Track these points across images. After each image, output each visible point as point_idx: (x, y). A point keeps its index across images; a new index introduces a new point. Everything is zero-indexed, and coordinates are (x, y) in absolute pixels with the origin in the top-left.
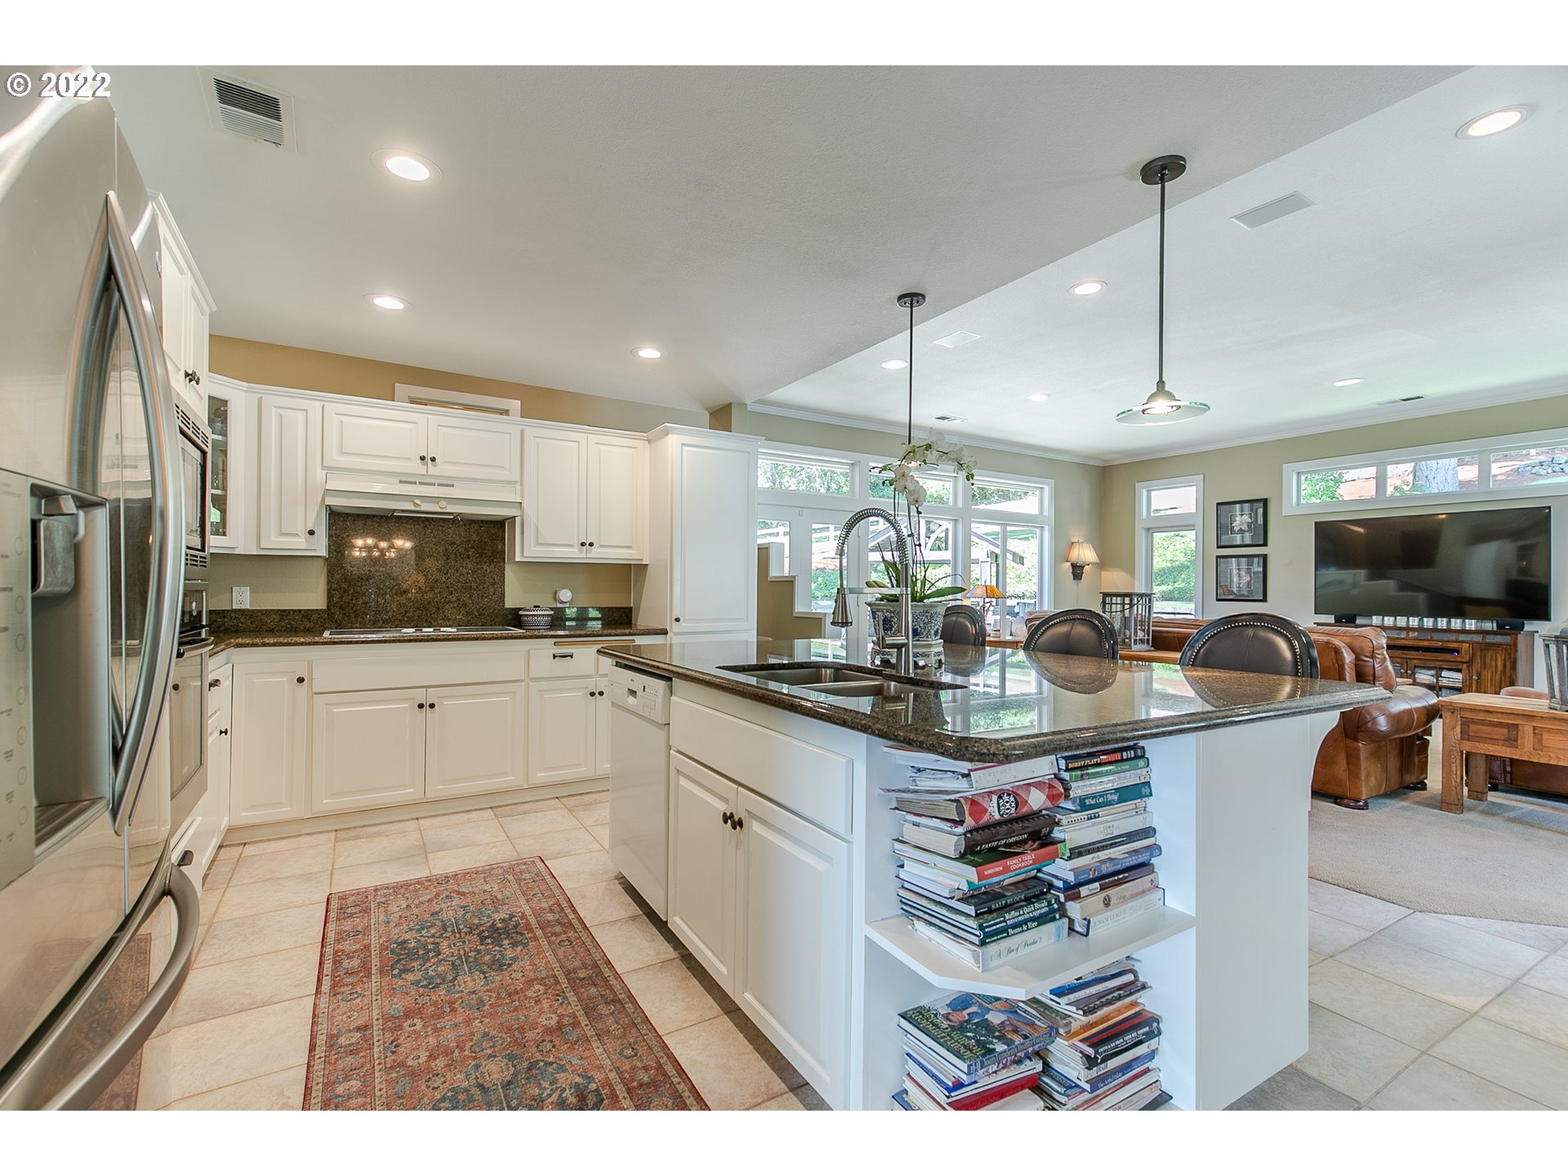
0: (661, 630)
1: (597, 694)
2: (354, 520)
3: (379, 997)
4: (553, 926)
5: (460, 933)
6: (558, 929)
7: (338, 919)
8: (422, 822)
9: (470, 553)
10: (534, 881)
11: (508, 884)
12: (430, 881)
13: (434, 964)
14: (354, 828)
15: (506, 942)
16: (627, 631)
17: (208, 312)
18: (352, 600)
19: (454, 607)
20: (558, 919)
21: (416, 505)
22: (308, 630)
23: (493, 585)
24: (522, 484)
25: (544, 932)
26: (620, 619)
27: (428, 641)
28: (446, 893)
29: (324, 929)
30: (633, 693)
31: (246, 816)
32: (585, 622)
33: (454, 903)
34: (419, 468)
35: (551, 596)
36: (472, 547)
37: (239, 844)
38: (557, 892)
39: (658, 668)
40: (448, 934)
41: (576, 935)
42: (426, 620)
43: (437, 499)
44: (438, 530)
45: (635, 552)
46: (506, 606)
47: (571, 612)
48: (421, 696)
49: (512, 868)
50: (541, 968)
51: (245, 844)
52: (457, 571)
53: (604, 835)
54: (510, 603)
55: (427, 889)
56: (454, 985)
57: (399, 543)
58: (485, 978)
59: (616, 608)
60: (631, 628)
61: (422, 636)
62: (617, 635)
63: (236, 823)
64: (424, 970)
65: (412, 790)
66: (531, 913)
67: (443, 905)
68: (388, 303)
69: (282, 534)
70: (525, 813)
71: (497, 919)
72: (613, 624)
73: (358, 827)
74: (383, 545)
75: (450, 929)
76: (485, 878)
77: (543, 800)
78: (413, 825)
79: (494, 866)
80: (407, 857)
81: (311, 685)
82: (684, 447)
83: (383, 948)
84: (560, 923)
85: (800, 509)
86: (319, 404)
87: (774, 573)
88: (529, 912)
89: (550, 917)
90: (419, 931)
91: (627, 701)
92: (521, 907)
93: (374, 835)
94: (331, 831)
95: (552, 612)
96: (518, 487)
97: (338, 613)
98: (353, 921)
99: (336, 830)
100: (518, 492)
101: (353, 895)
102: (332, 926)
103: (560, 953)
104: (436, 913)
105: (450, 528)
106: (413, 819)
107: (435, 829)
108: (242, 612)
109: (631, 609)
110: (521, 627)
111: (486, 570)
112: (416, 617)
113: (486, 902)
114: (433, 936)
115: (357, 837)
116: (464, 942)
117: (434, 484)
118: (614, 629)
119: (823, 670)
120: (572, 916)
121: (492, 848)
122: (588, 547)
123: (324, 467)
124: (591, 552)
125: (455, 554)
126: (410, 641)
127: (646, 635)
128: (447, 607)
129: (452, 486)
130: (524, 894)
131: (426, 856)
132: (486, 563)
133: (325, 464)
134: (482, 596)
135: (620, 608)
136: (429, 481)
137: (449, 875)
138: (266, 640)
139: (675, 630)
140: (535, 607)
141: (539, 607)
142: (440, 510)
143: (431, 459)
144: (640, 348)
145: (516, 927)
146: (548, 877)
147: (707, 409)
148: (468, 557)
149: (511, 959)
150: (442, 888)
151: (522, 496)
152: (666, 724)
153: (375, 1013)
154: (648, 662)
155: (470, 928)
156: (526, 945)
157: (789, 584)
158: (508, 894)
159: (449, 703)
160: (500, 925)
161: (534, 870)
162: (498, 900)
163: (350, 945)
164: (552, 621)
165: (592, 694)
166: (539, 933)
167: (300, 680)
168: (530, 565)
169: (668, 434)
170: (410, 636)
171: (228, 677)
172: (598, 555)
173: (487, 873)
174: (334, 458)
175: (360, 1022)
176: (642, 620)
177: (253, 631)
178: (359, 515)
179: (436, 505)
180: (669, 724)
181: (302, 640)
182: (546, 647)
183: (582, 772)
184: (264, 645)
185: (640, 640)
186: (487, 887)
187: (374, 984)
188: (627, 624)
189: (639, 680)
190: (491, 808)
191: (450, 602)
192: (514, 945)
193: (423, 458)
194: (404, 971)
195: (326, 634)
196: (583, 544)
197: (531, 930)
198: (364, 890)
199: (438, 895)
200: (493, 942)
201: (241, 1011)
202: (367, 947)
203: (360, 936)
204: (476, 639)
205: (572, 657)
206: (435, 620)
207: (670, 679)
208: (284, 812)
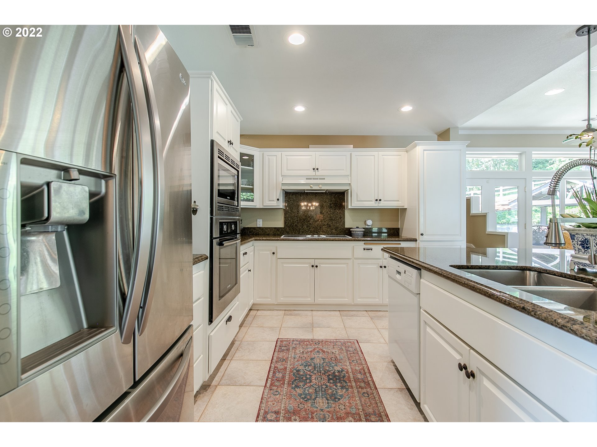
0: (414, 239)
1: (383, 267)
2: (292, 195)
3: (285, 397)
4: (360, 382)
5: (320, 373)
6: (363, 385)
7: (279, 351)
8: (314, 312)
9: (332, 205)
10: (353, 353)
11: (342, 351)
12: (312, 341)
13: (308, 387)
14: (291, 310)
15: (339, 385)
16: (397, 239)
17: (239, 120)
18: (292, 224)
19: (326, 227)
20: (363, 379)
21: (311, 187)
22: (279, 235)
23: (340, 218)
24: (351, 176)
25: (356, 384)
26: (394, 233)
27: (315, 241)
28: (318, 349)
29: (273, 355)
30: (399, 273)
31: (259, 301)
32: (380, 234)
33: (320, 356)
34: (312, 173)
35: (363, 223)
36: (333, 203)
37: (256, 310)
38: (363, 363)
39: (413, 262)
40: (316, 372)
41: (371, 391)
42: (316, 232)
43: (318, 184)
44: (320, 197)
45: (401, 203)
46: (345, 227)
47: (375, 230)
48: (312, 262)
49: (345, 343)
50: (353, 406)
51: (258, 310)
52: (327, 213)
53: (386, 334)
54: (347, 226)
55: (311, 345)
56: (315, 402)
57: (314, 204)
58: (328, 403)
59: (392, 228)
60: (399, 238)
61: (313, 238)
62: (392, 241)
63: (255, 302)
64: (304, 389)
65: (310, 299)
66: (351, 371)
67: (316, 356)
68: (300, 109)
69: (270, 201)
70: (352, 316)
71: (336, 370)
72: (391, 235)
73: (292, 310)
74: (310, 205)
75: (317, 369)
76: (333, 346)
77: (360, 311)
78: (309, 313)
79: (338, 340)
80: (306, 328)
81: (276, 255)
82: (425, 152)
83: (291, 371)
84: (364, 381)
85: (488, 180)
86: (280, 153)
87: (474, 211)
88: (350, 370)
89: (359, 376)
90: (305, 366)
91: (396, 276)
92: (347, 366)
93: (296, 315)
94: (283, 310)
95: (364, 230)
96: (349, 177)
97: (288, 229)
98: (283, 354)
99: (285, 310)
100: (349, 179)
101: (285, 341)
102: (276, 354)
103: (363, 400)
104: (313, 359)
105: (325, 196)
106: (310, 310)
107: (318, 316)
108: (260, 228)
109: (399, 229)
110: (351, 236)
111: (338, 212)
112: (313, 231)
113: (332, 359)
114: (310, 371)
115: (291, 315)
116: (321, 378)
117: (318, 179)
118: (391, 238)
119: (528, 272)
120: (369, 379)
121: (338, 331)
122: (379, 201)
123: (282, 176)
124: (380, 203)
125: (327, 206)
126: (309, 240)
127: (406, 241)
128: (324, 227)
129: (324, 179)
130: (349, 359)
131: (313, 328)
132: (338, 209)
133: (282, 175)
134: (336, 223)
135: (394, 228)
136: (316, 178)
137: (320, 340)
138: (263, 238)
139: (421, 239)
140: (357, 227)
141: (358, 227)
142: (319, 189)
143: (317, 169)
144: (402, 107)
145: (344, 377)
146: (360, 353)
147: (436, 134)
148: (331, 207)
149: (341, 396)
150: (316, 347)
151: (351, 181)
152: (418, 294)
153: (283, 405)
154: (407, 258)
155: (325, 371)
156: (347, 390)
157: (484, 217)
158: (342, 357)
159: (323, 266)
160: (337, 374)
161: (354, 346)
162: (338, 359)
163: (280, 365)
164: (364, 233)
165: (381, 267)
166: (354, 384)
167: (274, 253)
168: (354, 210)
169: (416, 146)
170: (309, 238)
171: (253, 251)
172: (383, 205)
173: (334, 343)
174: (285, 172)
175: (276, 409)
176: (404, 234)
177: (263, 235)
178: (294, 193)
179: (318, 187)
180: (420, 294)
181: (274, 239)
182: (360, 245)
183: (377, 301)
184: (263, 240)
185: (404, 244)
186: (334, 351)
187: (285, 390)
188: (397, 235)
189: (403, 267)
190: (339, 311)
191: (324, 225)
192: (342, 387)
193: (314, 169)
194: (297, 386)
195: (282, 237)
196: (376, 200)
197: (350, 381)
198: (289, 340)
199: (314, 349)
200: (333, 383)
201: (240, 386)
202: (286, 368)
203: (284, 362)
204: (333, 240)
205: (372, 250)
206: (320, 232)
207: (420, 269)
208: (269, 301)
